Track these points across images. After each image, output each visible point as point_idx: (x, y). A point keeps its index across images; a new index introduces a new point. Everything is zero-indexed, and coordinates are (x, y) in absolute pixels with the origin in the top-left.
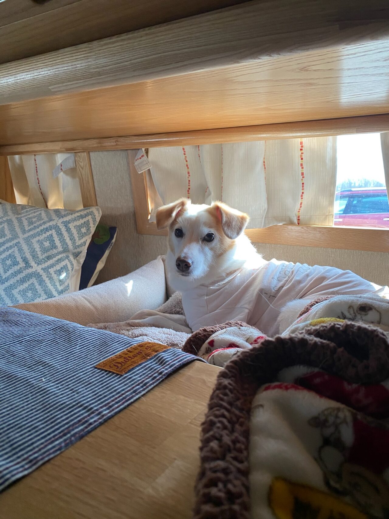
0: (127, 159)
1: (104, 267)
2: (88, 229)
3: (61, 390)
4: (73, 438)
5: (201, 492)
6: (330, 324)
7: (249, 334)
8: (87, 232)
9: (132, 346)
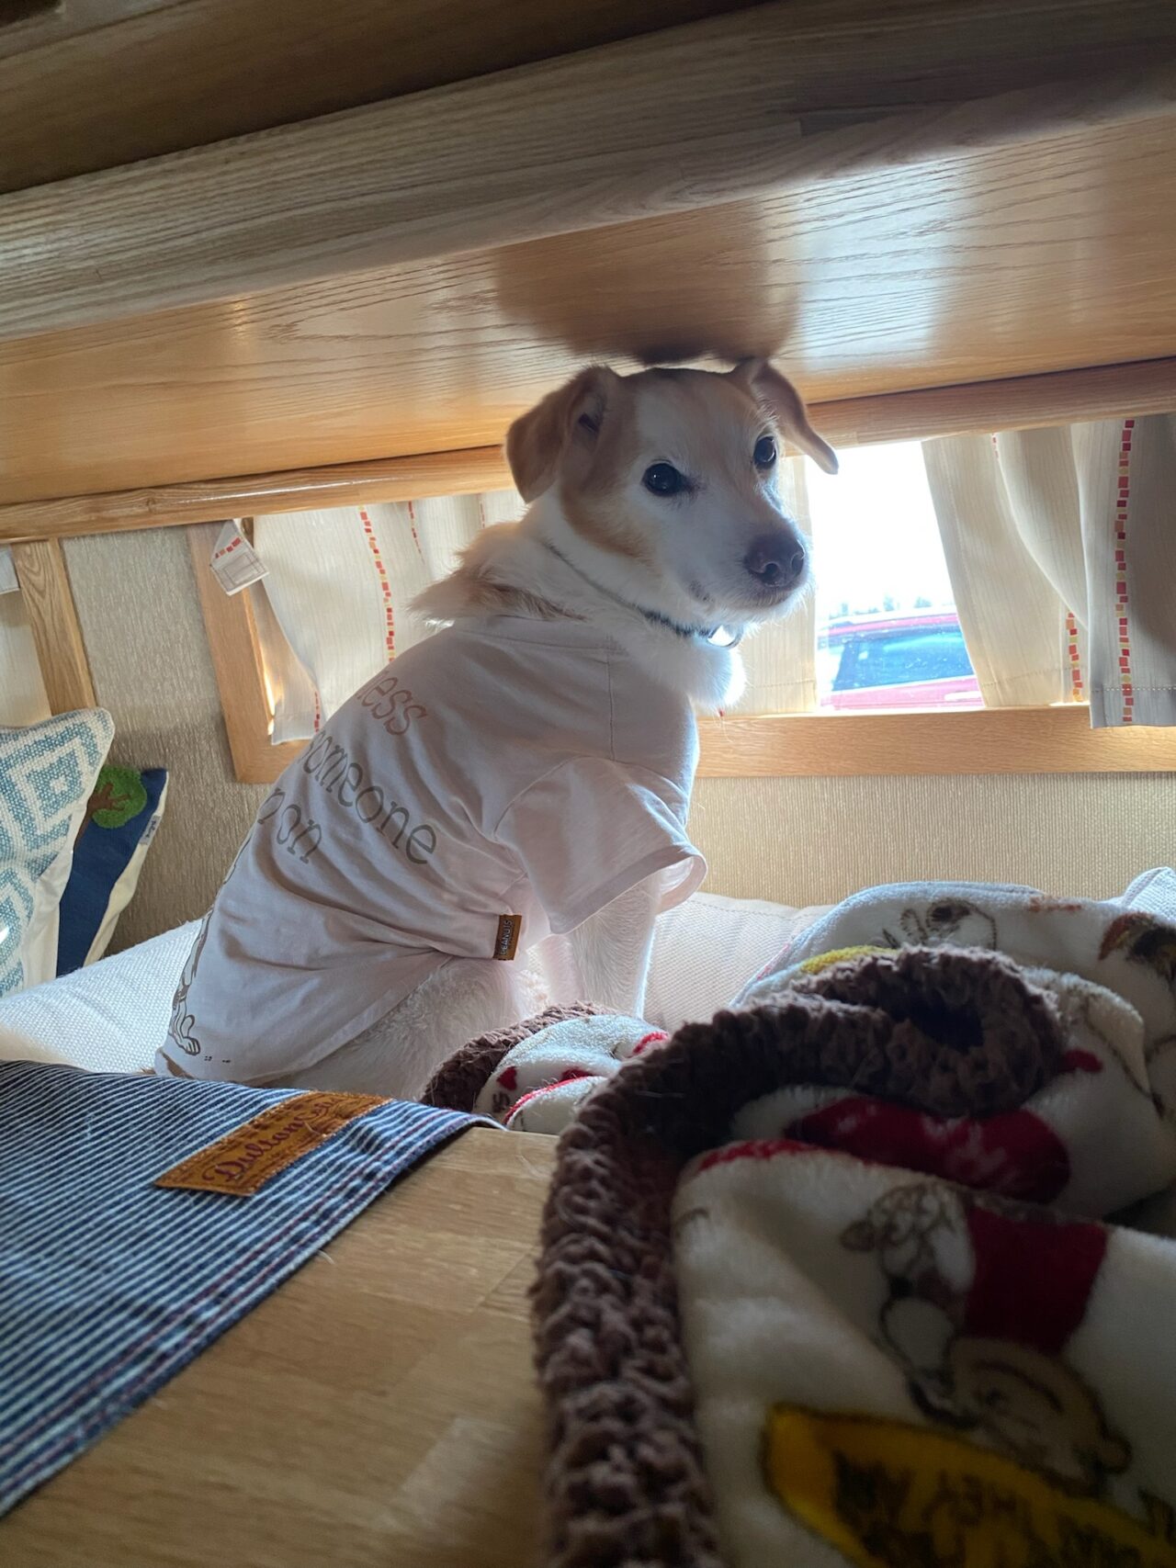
0: (186, 556)
1: (133, 900)
2: (74, 782)
3: (49, 1270)
4: (111, 1408)
5: (563, 1485)
6: (862, 960)
7: (618, 1034)
8: (71, 789)
9: (268, 1109)
